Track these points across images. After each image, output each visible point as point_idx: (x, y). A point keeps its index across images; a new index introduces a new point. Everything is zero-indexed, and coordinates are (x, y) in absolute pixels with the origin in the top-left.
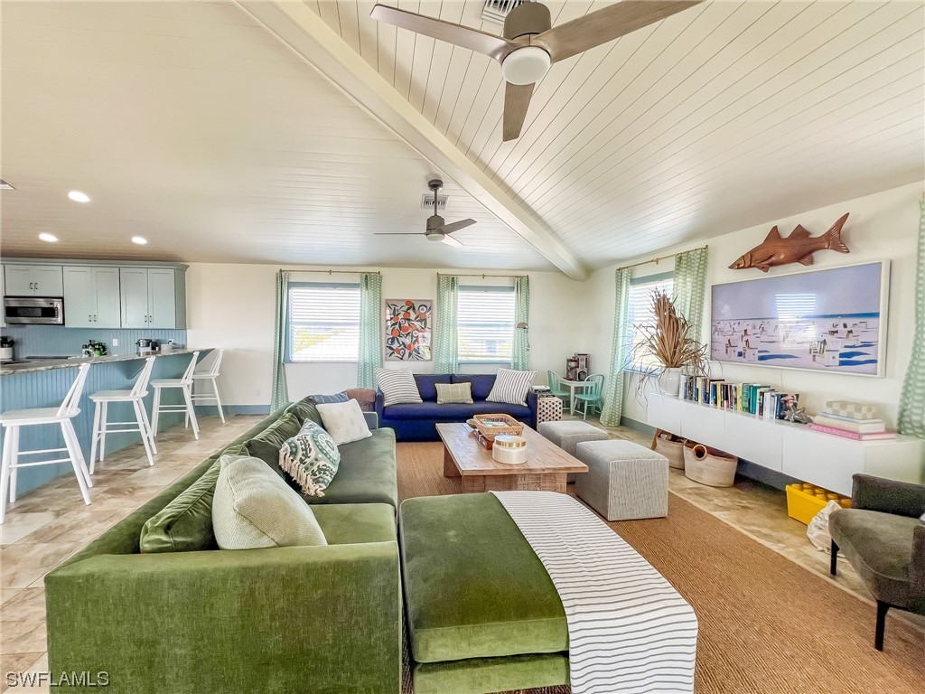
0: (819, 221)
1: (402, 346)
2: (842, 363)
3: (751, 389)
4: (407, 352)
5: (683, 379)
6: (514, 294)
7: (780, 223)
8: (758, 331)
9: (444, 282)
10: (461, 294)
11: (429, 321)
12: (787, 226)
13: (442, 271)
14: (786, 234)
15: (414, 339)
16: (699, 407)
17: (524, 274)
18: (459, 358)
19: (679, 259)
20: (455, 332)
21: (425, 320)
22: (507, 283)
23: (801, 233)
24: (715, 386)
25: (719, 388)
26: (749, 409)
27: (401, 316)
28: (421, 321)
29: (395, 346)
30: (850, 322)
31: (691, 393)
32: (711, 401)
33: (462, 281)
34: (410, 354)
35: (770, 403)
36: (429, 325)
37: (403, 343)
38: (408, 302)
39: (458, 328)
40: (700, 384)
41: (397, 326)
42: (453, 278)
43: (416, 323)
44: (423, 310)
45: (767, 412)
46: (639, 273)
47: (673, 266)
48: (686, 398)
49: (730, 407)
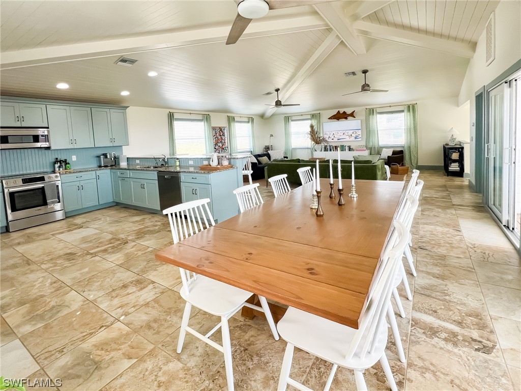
1: (219, 147)
2: (355, 139)
3: (342, 146)
5: (323, 147)
6: (250, 124)
7: (339, 110)
8: (337, 133)
9: (231, 120)
10: (236, 124)
12: (342, 111)
13: (229, 115)
14: (341, 112)
15: (223, 144)
16: (329, 152)
17: (252, 116)
18: (238, 150)
19: (313, 116)
22: (247, 120)
23: (344, 113)
24: (333, 147)
26: (342, 150)
27: (218, 134)
28: (224, 136)
30: (356, 131)
31: (326, 150)
33: (236, 119)
34: (222, 151)
35: (347, 148)
36: (227, 137)
38: (220, 128)
39: (237, 138)
40: (328, 147)
41: (217, 139)
44: (225, 131)
45: (346, 150)
46: (295, 118)
47: (309, 117)
48: (324, 151)
49: (337, 151)
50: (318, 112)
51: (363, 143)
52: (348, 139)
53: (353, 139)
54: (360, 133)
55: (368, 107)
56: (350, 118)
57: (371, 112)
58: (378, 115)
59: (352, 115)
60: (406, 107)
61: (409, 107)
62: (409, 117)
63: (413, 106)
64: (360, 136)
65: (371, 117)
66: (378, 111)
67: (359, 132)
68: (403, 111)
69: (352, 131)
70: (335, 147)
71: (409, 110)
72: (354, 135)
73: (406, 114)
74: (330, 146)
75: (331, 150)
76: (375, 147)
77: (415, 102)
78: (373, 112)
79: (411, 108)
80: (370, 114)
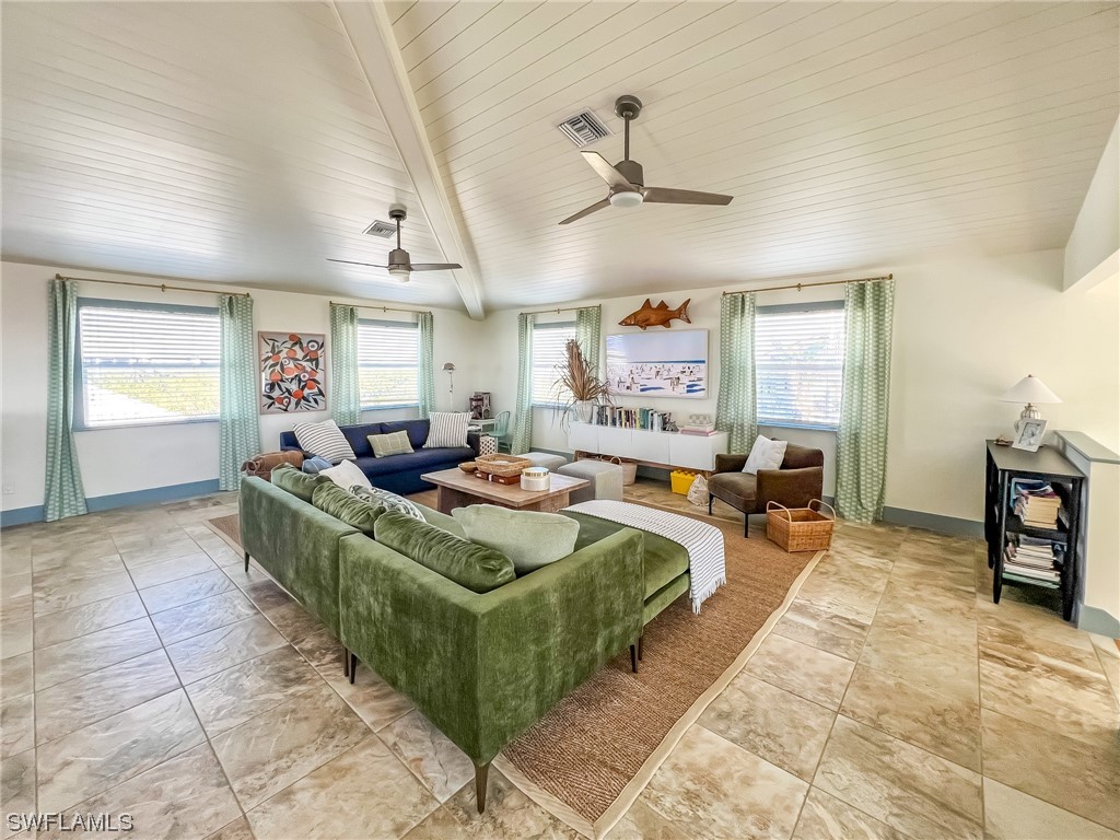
0: (674, 300)
1: (286, 394)
2: (688, 391)
3: (645, 412)
4: (293, 400)
5: (596, 409)
6: (418, 331)
8: (639, 371)
9: (339, 313)
10: (360, 329)
11: (321, 360)
12: (655, 300)
13: (336, 300)
14: (655, 305)
15: (303, 384)
16: (609, 428)
17: (427, 309)
18: (362, 405)
19: (580, 312)
20: (356, 372)
21: (317, 360)
22: (409, 318)
23: (663, 306)
24: (620, 412)
25: (623, 414)
26: (643, 427)
27: (283, 355)
28: (311, 360)
29: (276, 393)
30: (691, 365)
31: (602, 419)
32: (618, 423)
33: (361, 314)
34: (297, 404)
35: (657, 420)
36: (321, 366)
37: (288, 390)
38: (293, 337)
39: (359, 369)
40: (608, 412)
41: (278, 368)
42: (352, 310)
43: (304, 364)
44: (313, 346)
45: (655, 427)
46: (541, 320)
47: (573, 317)
48: (598, 423)
49: (631, 426)
50: (596, 302)
51: (709, 408)
52: (668, 391)
53: (682, 389)
54: (703, 375)
55: (729, 289)
57: (737, 304)
58: (759, 318)
59: (682, 313)
60: (852, 289)
61: (862, 288)
62: (859, 325)
63: (878, 285)
64: (703, 385)
65: (737, 321)
66: (761, 300)
67: (701, 371)
68: (839, 304)
69: (680, 367)
70: (627, 413)
71: (861, 301)
72: (685, 380)
73: (849, 313)
74: (615, 409)
76: (742, 425)
77: (883, 272)
78: (743, 308)
79: (870, 293)
80: (733, 313)
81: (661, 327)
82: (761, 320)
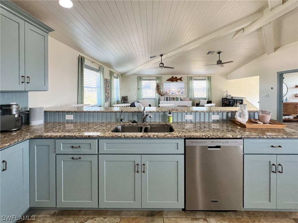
3: (177, 98)
5: (166, 98)
13: (110, 69)
17: (119, 74)
19: (157, 77)
22: (117, 76)
23: (176, 78)
26: (176, 100)
30: (182, 89)
35: (179, 99)
36: (109, 88)
40: (168, 98)
46: (144, 78)
48: (166, 101)
49: (174, 100)
53: (180, 93)
55: (188, 76)
56: (179, 81)
57: (191, 78)
59: (180, 79)
61: (208, 77)
62: (208, 83)
64: (184, 92)
66: (194, 78)
67: (184, 90)
68: (205, 80)
69: (180, 89)
70: (173, 98)
71: (208, 79)
73: (207, 81)
74: (170, 97)
75: (170, 100)
76: (192, 99)
77: (210, 75)
79: (209, 78)
80: (190, 80)
81: (176, 82)
82: (194, 81)
